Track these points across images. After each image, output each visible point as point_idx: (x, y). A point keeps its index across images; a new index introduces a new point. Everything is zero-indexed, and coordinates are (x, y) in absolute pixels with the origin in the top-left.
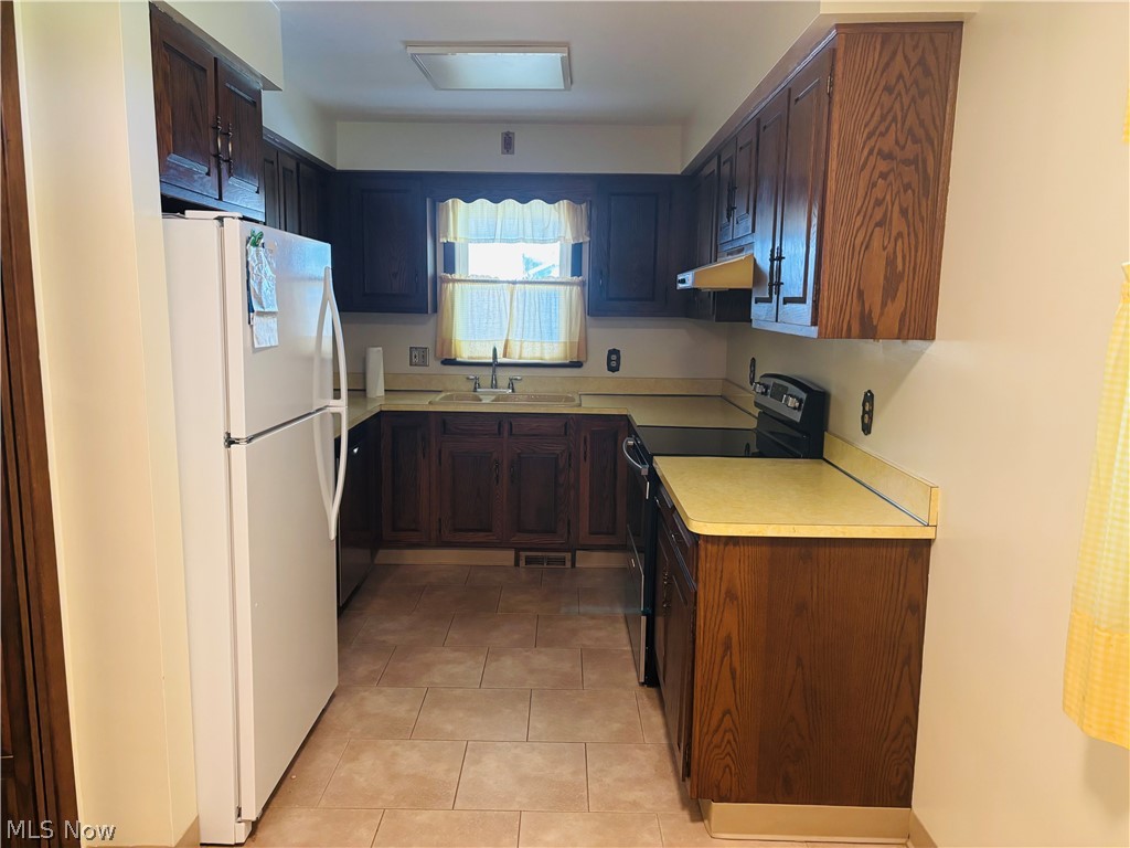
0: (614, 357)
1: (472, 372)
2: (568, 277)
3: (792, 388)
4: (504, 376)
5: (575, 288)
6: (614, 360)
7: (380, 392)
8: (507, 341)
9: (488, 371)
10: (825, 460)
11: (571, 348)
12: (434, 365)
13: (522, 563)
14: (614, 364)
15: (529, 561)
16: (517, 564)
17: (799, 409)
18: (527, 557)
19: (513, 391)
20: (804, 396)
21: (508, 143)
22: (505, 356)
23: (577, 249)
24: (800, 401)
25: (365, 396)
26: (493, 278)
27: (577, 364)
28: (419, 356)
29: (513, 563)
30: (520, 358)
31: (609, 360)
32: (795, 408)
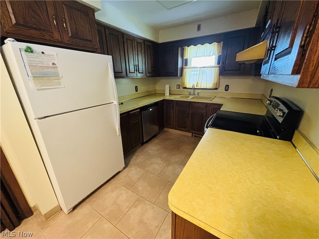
0: (227, 87)
1: (189, 90)
2: (216, 65)
3: (282, 107)
4: (197, 91)
5: (217, 68)
6: (227, 88)
7: (168, 94)
8: (198, 83)
9: (193, 90)
10: (292, 143)
11: (214, 85)
12: (181, 88)
13: (193, 136)
14: (227, 89)
15: (195, 136)
16: (192, 136)
17: (282, 116)
18: (194, 135)
19: (198, 95)
20: (286, 111)
21: (199, 28)
22: (197, 86)
23: (219, 57)
24: (284, 113)
25: (165, 95)
26: (196, 67)
27: (216, 89)
28: (179, 87)
29: (191, 136)
30: (201, 87)
31: (226, 88)
32: (280, 116)
